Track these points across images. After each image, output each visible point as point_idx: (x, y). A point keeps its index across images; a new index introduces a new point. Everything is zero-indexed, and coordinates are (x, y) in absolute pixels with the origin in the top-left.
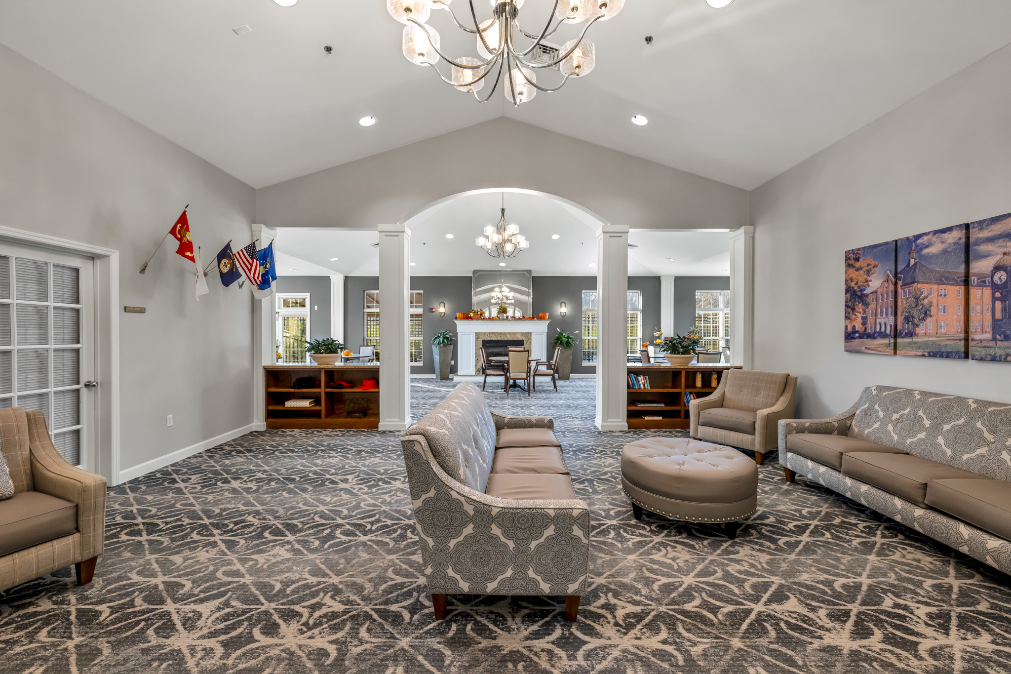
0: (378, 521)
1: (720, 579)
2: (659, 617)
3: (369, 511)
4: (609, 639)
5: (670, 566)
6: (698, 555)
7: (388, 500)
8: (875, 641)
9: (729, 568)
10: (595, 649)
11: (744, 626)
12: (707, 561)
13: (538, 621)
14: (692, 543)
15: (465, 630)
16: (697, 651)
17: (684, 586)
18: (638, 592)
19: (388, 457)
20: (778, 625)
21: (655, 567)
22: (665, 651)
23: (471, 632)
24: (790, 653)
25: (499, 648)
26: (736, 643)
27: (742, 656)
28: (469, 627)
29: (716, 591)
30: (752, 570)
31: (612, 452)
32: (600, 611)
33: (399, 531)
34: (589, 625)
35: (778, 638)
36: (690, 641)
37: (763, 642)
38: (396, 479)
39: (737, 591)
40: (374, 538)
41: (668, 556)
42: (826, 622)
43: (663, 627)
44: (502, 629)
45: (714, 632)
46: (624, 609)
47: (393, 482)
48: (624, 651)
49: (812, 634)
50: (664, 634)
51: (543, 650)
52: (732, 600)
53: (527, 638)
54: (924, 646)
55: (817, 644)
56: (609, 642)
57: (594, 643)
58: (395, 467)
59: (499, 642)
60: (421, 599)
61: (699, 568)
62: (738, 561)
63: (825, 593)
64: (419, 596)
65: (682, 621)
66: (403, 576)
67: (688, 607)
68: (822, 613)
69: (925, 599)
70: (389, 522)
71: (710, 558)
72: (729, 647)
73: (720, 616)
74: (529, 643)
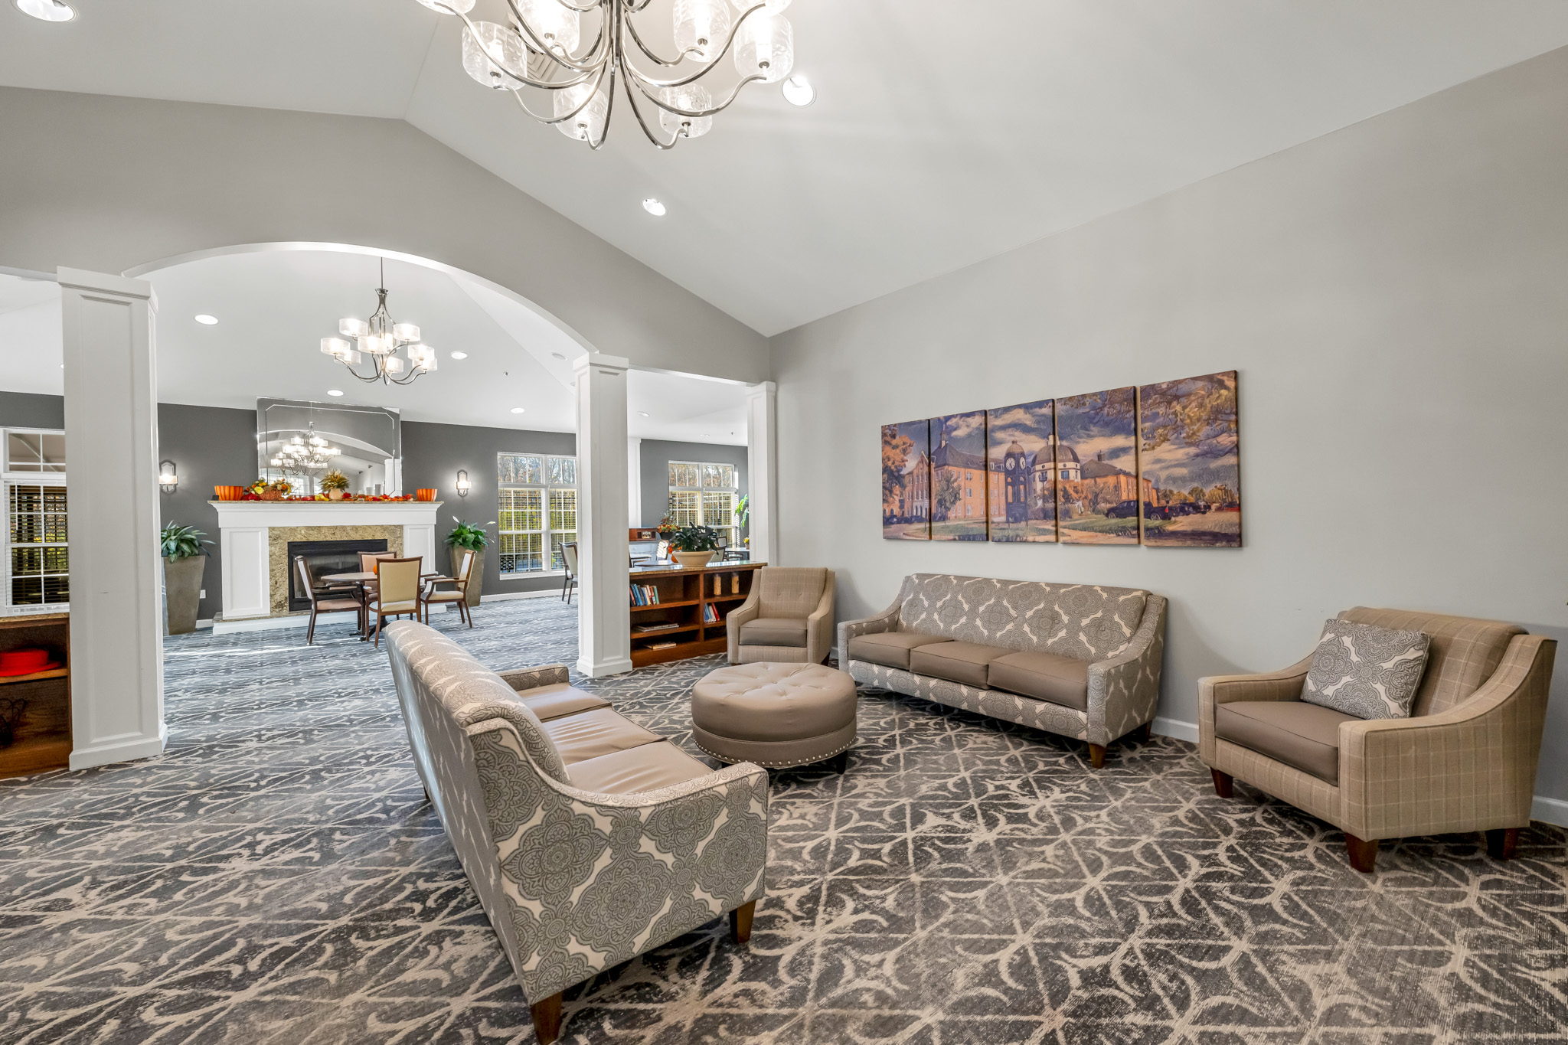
0: (252, 950)
1: (859, 821)
2: (832, 887)
3: (205, 942)
4: (800, 938)
5: (804, 827)
6: (823, 802)
7: (243, 902)
8: (1003, 825)
9: (860, 806)
10: (794, 959)
11: (911, 859)
12: (836, 807)
13: (701, 964)
14: (808, 791)
15: (604, 1034)
16: (890, 904)
17: (833, 843)
18: (792, 871)
19: (159, 819)
20: (933, 844)
21: (790, 834)
22: (863, 921)
23: (617, 1032)
24: (959, 865)
25: (676, 1028)
26: (915, 878)
27: (928, 888)
28: (607, 1026)
29: (865, 834)
30: (880, 799)
31: (633, 705)
32: (767, 913)
33: (329, 949)
34: (767, 935)
35: (942, 856)
36: (877, 897)
37: (933, 866)
38: (227, 857)
39: (882, 826)
40: (272, 985)
41: (795, 815)
42: (963, 824)
43: (844, 897)
44: (661, 1001)
45: (891, 877)
46: (792, 899)
47: (221, 865)
48: (826, 943)
49: (961, 840)
50: (850, 904)
51: (736, 996)
52: (884, 837)
53: (704, 993)
54: (1032, 813)
55: (971, 848)
56: (803, 943)
57: (788, 953)
58: (197, 834)
59: (669, 1019)
60: (483, 1034)
61: (833, 816)
62: (862, 795)
63: (945, 797)
64: (476, 1031)
65: (858, 881)
66: (411, 1016)
67: (853, 862)
68: (956, 816)
69: (1009, 775)
70: (287, 941)
71: (836, 801)
72: (913, 886)
73: (885, 859)
74: (710, 997)
